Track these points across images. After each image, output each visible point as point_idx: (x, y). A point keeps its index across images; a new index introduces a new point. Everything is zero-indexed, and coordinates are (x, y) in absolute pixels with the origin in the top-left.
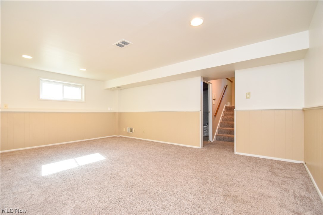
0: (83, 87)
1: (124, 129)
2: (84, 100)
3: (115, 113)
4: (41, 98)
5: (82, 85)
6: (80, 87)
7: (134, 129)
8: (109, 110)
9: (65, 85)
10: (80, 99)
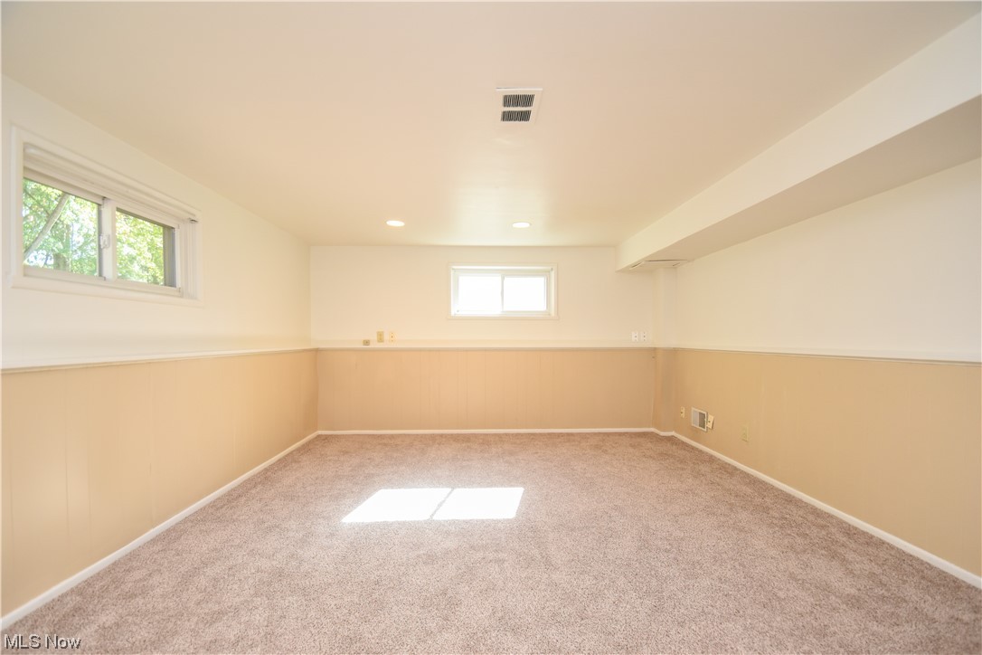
0: (553, 274)
1: (683, 411)
2: (553, 313)
3: (653, 351)
4: (453, 313)
5: (550, 268)
6: (546, 274)
7: (711, 418)
8: (633, 338)
9: (505, 274)
10: (545, 309)
